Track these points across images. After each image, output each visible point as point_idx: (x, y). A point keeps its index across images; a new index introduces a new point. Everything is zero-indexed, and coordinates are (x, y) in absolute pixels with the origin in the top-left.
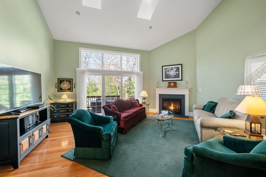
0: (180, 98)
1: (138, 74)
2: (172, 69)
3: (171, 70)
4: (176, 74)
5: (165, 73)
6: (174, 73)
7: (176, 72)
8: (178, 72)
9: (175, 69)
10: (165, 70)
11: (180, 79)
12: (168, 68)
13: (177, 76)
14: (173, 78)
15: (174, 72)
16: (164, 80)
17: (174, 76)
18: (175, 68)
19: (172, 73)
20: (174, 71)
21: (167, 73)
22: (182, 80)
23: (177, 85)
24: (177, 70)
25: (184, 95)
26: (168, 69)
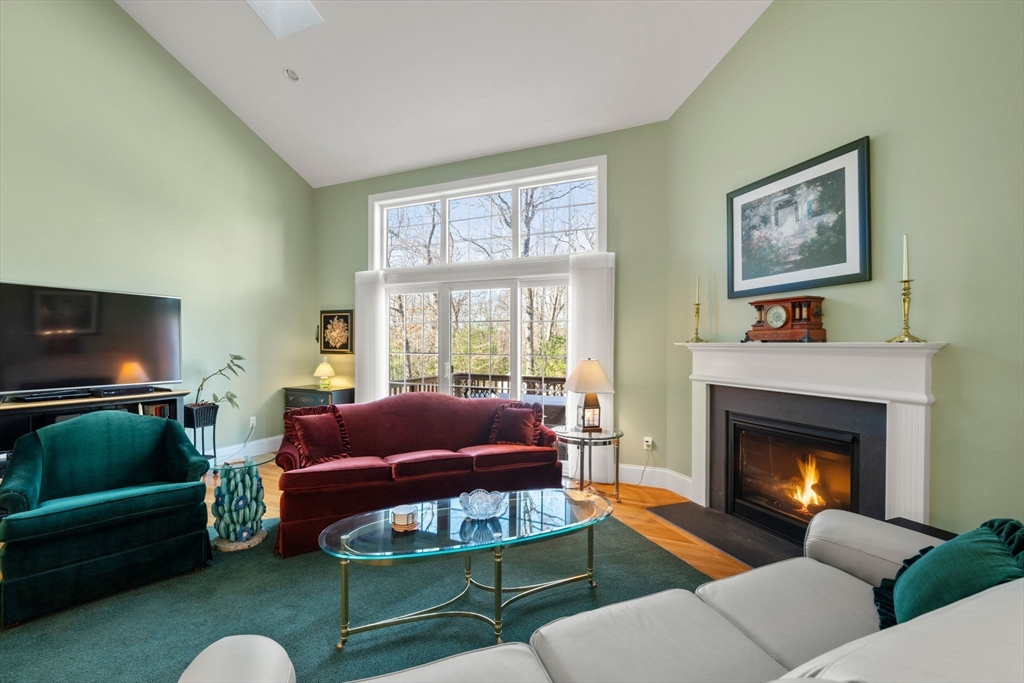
0: (845, 425)
1: (583, 267)
2: (789, 201)
3: (781, 207)
4: (821, 229)
5: (747, 237)
6: (804, 231)
7: (816, 221)
8: (830, 218)
9: (808, 199)
10: (744, 217)
11: (852, 265)
12: (760, 201)
13: (828, 247)
14: (798, 266)
15: (806, 223)
16: (737, 288)
17: (803, 248)
18: (810, 183)
19: (791, 230)
20: (803, 209)
21: (756, 234)
22: (866, 275)
23: (827, 322)
24: (821, 199)
25: (880, 409)
26: (762, 210)
